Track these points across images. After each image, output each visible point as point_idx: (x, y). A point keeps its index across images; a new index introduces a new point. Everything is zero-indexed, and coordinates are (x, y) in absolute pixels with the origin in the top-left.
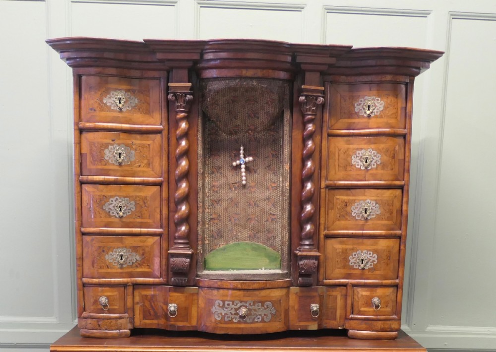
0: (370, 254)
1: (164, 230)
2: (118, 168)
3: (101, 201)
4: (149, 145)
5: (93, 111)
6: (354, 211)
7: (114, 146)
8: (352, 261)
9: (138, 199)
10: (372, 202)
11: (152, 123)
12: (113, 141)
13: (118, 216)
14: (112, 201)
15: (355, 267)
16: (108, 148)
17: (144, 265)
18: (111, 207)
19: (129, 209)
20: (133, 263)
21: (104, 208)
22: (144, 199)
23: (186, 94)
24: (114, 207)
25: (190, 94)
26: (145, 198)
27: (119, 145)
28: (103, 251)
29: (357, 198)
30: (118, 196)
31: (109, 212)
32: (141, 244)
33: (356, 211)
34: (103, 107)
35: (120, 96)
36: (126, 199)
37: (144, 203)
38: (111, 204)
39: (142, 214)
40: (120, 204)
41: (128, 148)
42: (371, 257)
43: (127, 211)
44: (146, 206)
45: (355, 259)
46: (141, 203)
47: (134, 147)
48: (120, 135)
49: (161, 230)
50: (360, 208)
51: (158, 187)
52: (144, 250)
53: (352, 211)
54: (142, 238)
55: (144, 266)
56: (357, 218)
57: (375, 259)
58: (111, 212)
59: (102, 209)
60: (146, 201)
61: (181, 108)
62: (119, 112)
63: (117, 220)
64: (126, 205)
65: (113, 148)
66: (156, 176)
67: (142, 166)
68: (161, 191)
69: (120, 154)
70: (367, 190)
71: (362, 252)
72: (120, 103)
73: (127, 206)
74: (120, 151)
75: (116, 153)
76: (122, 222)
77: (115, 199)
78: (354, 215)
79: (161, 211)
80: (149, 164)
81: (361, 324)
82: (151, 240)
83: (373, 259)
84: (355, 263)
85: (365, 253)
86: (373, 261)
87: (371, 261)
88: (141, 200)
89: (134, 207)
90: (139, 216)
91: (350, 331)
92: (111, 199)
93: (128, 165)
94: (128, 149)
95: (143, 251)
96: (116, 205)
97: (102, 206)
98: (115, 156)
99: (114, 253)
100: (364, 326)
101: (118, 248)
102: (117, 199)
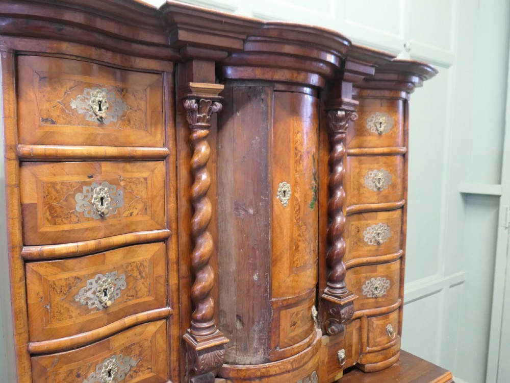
0: (383, 280)
1: (173, 308)
2: (99, 224)
3: (70, 288)
4: (145, 179)
5: (49, 124)
6: (366, 236)
7: (92, 186)
8: (365, 290)
9: (130, 268)
10: (384, 225)
11: (150, 144)
12: (90, 177)
13: (101, 308)
14: (91, 284)
15: (368, 296)
16: (81, 192)
17: (142, 369)
18: (89, 294)
19: (118, 289)
20: (126, 374)
21: (77, 300)
22: (140, 267)
23: (214, 101)
24: (94, 293)
25: (220, 101)
26: (142, 265)
27: (100, 184)
28: (78, 376)
29: (369, 222)
30: (101, 272)
31: (87, 304)
32: (137, 339)
33: (368, 236)
34: (70, 116)
35: (100, 97)
36: (113, 273)
37: (140, 273)
38: (89, 289)
39: (136, 291)
40: (105, 286)
41: (115, 186)
42: (384, 283)
43: (115, 294)
44: (142, 277)
45: (368, 288)
46: (136, 274)
47: (122, 183)
48: (101, 166)
49: (168, 309)
50: (373, 232)
51: (162, 244)
52: (141, 346)
53: (364, 237)
54: (138, 329)
55: (142, 371)
56: (369, 243)
57: (388, 285)
58: (90, 303)
59: (74, 301)
60: (141, 269)
61: (203, 121)
62: (99, 126)
63: (100, 314)
64: (112, 284)
65: (90, 190)
66: (159, 226)
67: (135, 213)
68: (167, 249)
69: (102, 199)
70: (379, 213)
71: (376, 279)
72: (100, 110)
73: (115, 285)
74: (102, 194)
75: (95, 199)
76: (108, 314)
77: (96, 278)
78: (366, 241)
79: (167, 281)
80: (146, 209)
81: (377, 356)
82: (152, 328)
83: (386, 285)
84: (368, 292)
85: (379, 280)
86: (387, 287)
87: (385, 287)
88: (135, 269)
89: (125, 284)
90: (133, 296)
91: (367, 365)
92: (89, 281)
93: (115, 216)
94: (113, 189)
95: (141, 349)
96: (98, 289)
97: (73, 297)
98: (93, 204)
99: (97, 371)
100: (380, 357)
101: (103, 361)
102: (99, 278)
